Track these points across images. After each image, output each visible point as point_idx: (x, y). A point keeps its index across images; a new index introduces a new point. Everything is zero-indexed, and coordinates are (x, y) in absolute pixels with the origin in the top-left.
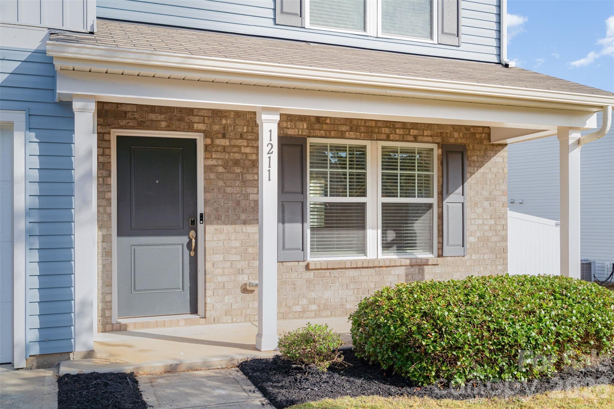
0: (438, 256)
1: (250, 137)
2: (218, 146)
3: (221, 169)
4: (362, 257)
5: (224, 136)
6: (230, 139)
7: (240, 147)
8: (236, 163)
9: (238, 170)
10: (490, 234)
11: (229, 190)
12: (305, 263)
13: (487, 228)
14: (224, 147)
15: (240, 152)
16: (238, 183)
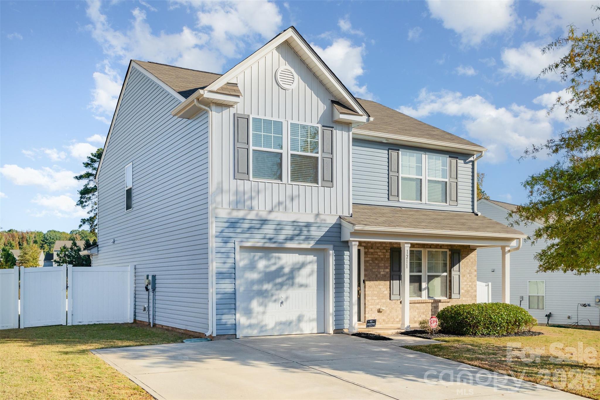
0: (449, 298)
1: (381, 248)
2: (370, 252)
3: (371, 262)
4: (419, 299)
5: (372, 248)
6: (374, 249)
7: (377, 252)
8: (376, 259)
9: (377, 262)
10: (470, 289)
11: (374, 270)
12: (400, 301)
13: (468, 286)
14: (372, 253)
15: (377, 255)
16: (377, 267)
